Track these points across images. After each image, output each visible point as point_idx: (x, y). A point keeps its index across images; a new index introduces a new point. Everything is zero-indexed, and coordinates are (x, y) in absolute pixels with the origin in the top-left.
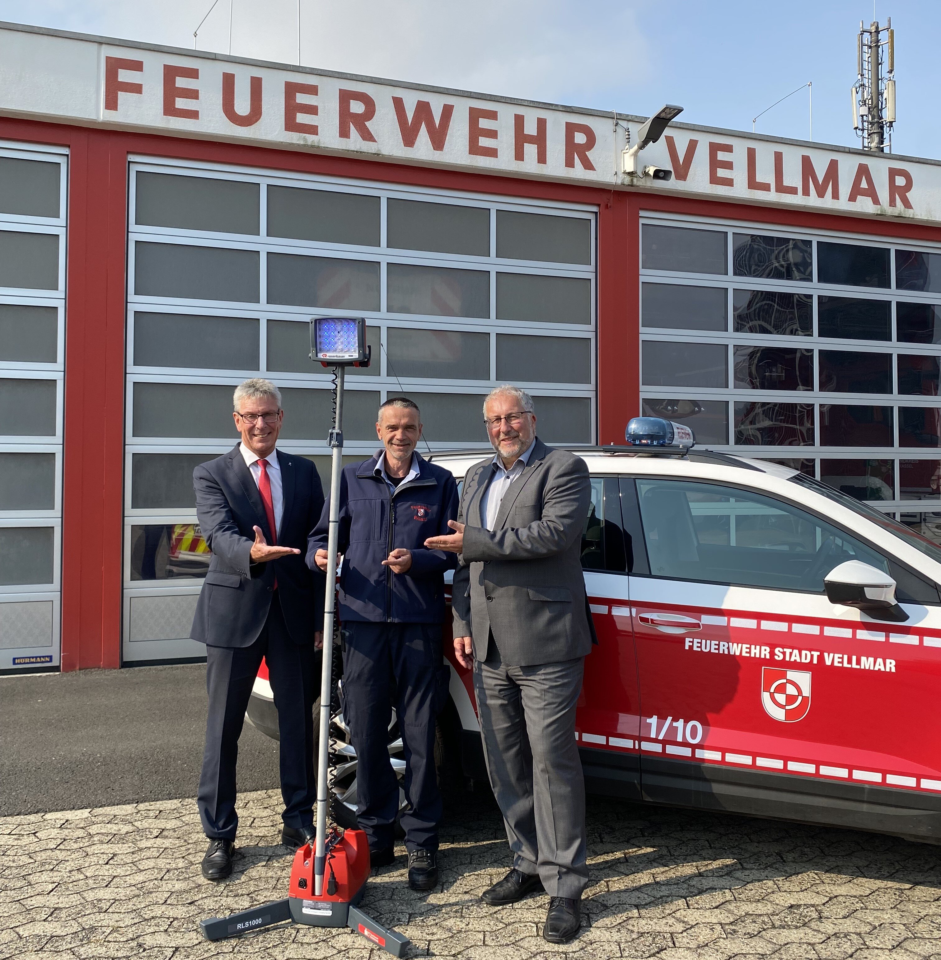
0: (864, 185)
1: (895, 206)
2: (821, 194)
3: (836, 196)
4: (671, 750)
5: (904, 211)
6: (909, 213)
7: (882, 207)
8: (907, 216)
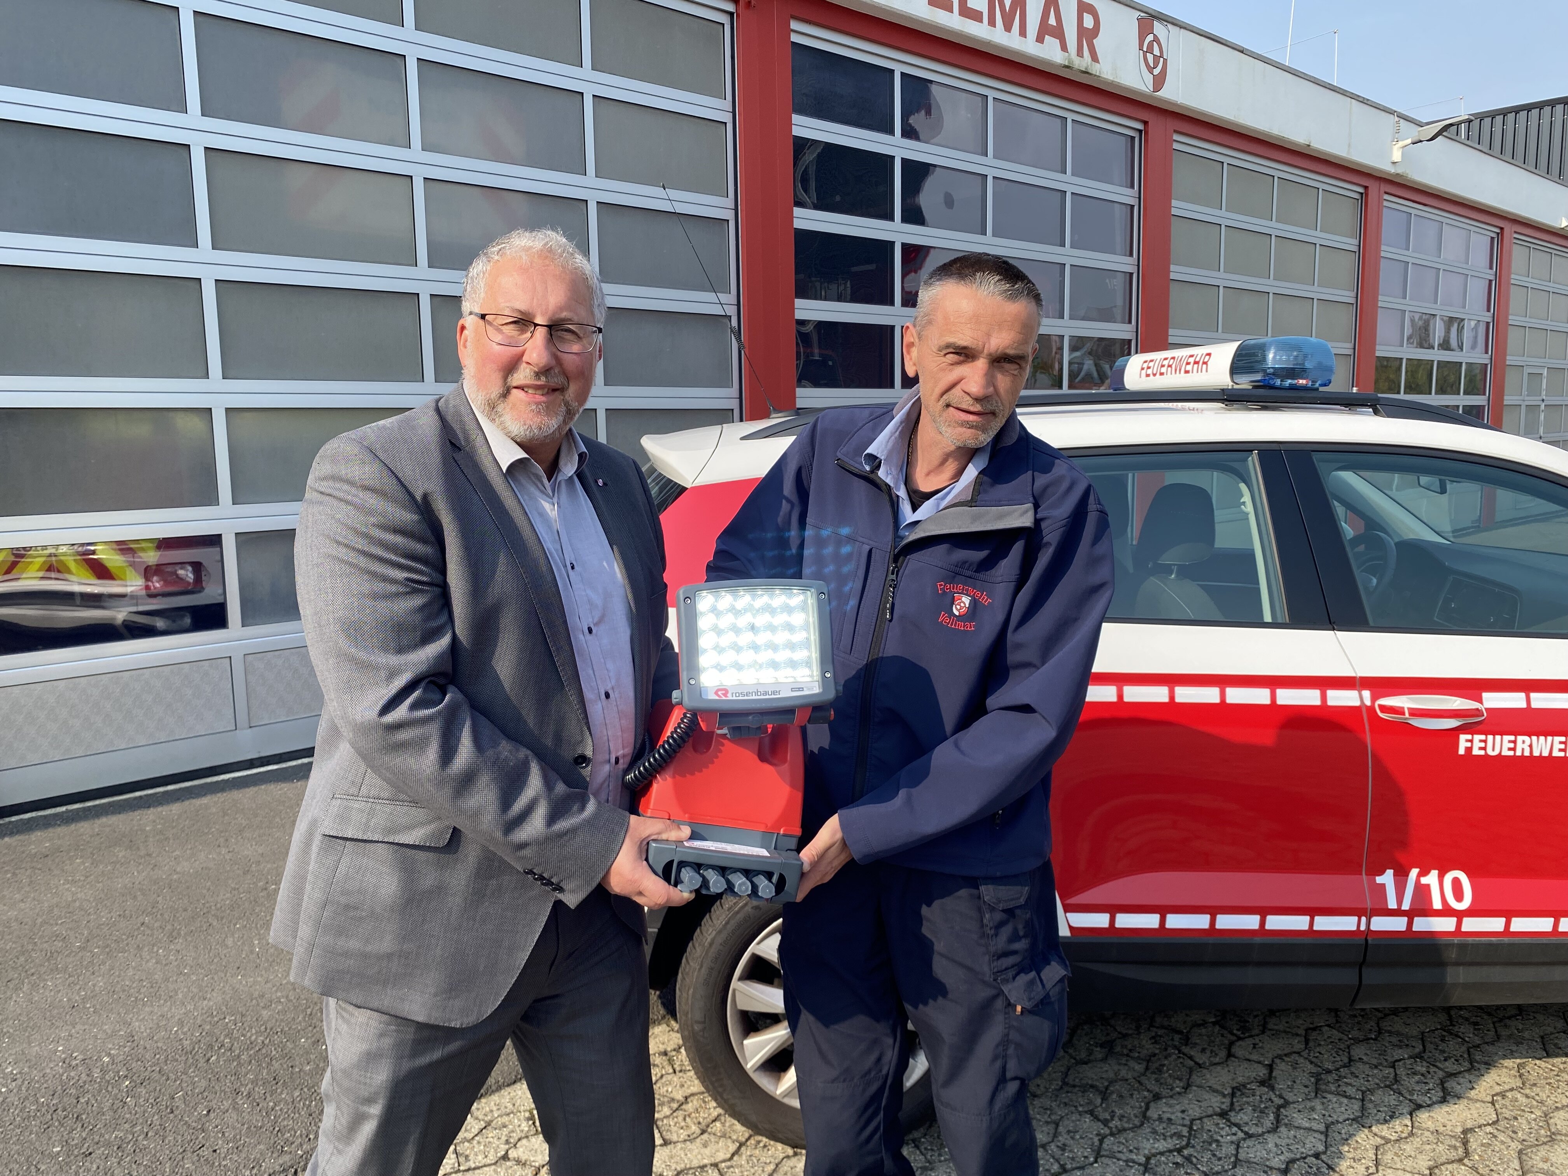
0: (1052, 21)
1: (1082, 57)
2: (1008, 28)
3: (1023, 33)
4: (1421, 924)
5: (1091, 65)
6: (1095, 69)
7: (1069, 55)
8: (1094, 73)
